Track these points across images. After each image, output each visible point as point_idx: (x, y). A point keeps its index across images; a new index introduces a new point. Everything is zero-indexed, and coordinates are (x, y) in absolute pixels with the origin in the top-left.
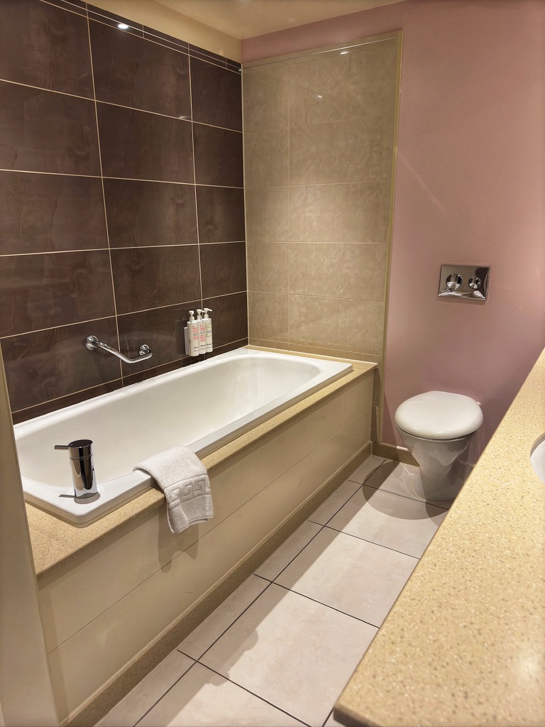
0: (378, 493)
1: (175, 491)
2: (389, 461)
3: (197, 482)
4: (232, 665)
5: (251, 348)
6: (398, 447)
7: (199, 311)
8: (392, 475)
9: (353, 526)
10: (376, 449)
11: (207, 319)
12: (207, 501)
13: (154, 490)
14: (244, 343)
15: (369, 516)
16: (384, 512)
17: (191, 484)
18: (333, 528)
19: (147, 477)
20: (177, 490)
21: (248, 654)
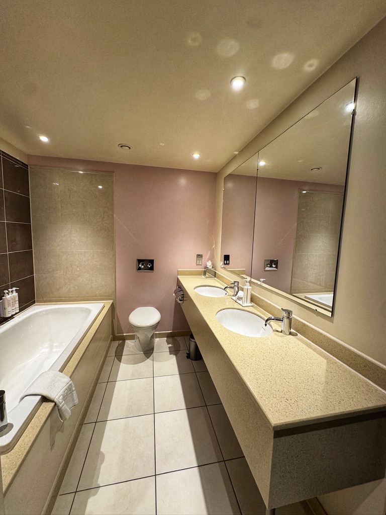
0: (123, 357)
1: (60, 398)
2: (121, 342)
3: (68, 387)
4: (98, 478)
5: (37, 305)
6: (124, 334)
7: (10, 290)
8: (125, 347)
9: (120, 376)
10: (115, 338)
11: (15, 294)
12: (74, 395)
13: (44, 404)
14: (34, 302)
15: (125, 369)
16: (130, 364)
17: (66, 389)
18: (111, 382)
19: (39, 397)
20: (62, 396)
21: (102, 466)
